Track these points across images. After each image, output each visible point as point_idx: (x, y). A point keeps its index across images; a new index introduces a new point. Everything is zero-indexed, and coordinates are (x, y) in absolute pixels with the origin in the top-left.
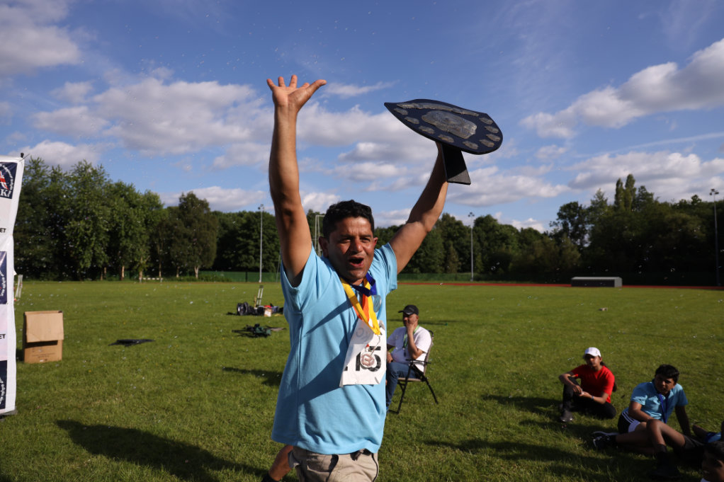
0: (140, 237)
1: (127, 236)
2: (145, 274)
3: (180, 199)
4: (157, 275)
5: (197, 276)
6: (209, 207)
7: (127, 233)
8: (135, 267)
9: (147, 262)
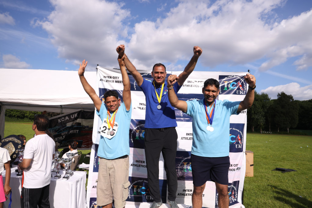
0: (260, 113)
1: (255, 113)
2: (263, 130)
3: (278, 95)
4: (268, 131)
5: (288, 131)
6: (293, 98)
7: (255, 112)
8: (259, 127)
9: (264, 125)
